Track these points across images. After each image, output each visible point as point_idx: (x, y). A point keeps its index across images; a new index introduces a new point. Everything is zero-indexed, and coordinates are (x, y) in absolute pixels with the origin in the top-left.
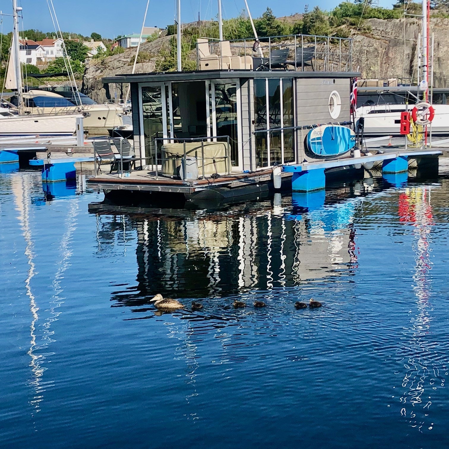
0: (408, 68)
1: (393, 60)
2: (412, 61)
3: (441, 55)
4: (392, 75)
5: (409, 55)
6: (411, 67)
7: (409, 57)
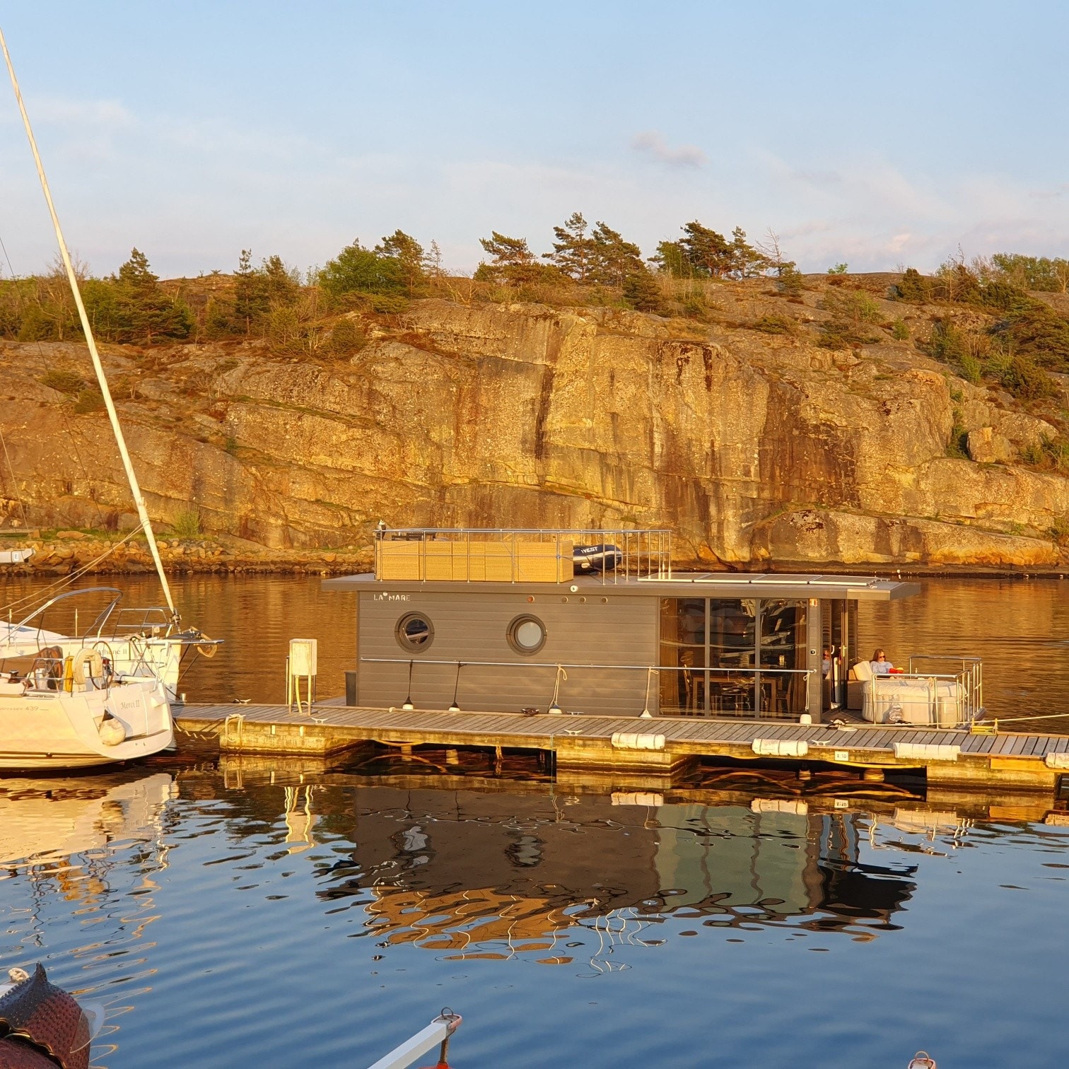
0: (532, 437)
1: (490, 414)
2: (541, 421)
3: (618, 407)
4: (487, 455)
5: (533, 404)
6: (540, 435)
7: (533, 410)
